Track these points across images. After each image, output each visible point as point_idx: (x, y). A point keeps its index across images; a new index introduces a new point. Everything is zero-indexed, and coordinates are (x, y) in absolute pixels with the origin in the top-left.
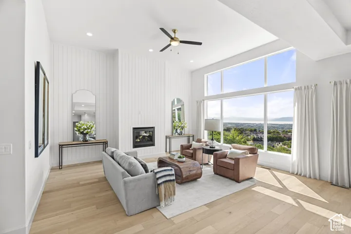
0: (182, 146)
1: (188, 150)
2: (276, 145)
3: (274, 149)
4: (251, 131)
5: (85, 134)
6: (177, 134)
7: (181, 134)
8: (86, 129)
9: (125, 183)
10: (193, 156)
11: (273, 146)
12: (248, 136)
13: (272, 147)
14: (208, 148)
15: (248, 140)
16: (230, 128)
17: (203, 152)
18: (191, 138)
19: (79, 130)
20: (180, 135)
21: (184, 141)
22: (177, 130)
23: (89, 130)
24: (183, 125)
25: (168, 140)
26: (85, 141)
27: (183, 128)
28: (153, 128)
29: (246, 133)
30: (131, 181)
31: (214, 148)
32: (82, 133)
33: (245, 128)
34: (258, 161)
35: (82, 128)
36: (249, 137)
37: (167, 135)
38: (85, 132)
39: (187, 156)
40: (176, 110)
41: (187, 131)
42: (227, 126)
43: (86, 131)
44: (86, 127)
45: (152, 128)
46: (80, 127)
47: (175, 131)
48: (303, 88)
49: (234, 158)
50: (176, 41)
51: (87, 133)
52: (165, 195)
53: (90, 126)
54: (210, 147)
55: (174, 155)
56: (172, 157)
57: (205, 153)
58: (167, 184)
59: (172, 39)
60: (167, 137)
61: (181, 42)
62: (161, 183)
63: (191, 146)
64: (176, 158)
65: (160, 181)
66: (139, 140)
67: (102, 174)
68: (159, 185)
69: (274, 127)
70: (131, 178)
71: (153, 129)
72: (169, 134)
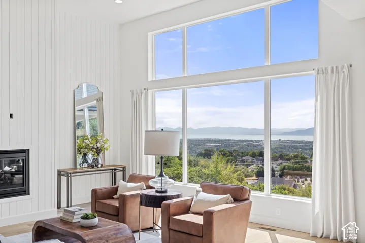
0: (94, 192)
1: (108, 201)
2: (300, 183)
3: (297, 190)
4: (253, 156)
6: (86, 165)
7: (94, 165)
10: (118, 215)
11: (295, 186)
12: (248, 166)
13: (292, 188)
14: (152, 192)
15: (246, 176)
16: (210, 151)
17: (141, 204)
18: (119, 174)
20: (93, 167)
21: (102, 182)
22: (85, 155)
24: (99, 145)
25: (64, 179)
27: (98, 151)
28: (26, 152)
29: (243, 161)
31: (165, 192)
33: (241, 150)
34: (251, 216)
36: (250, 169)
37: (62, 167)
39: (103, 214)
40: (86, 110)
41: (109, 157)
42: (206, 147)
45: (23, 151)
47: (80, 159)
48: (330, 71)
49: (202, 212)
54: (157, 192)
55: (73, 213)
56: (68, 217)
57: (146, 205)
60: (60, 174)
63: (115, 191)
64: (76, 219)
69: (296, 148)
71: (23, 155)
72: (67, 165)
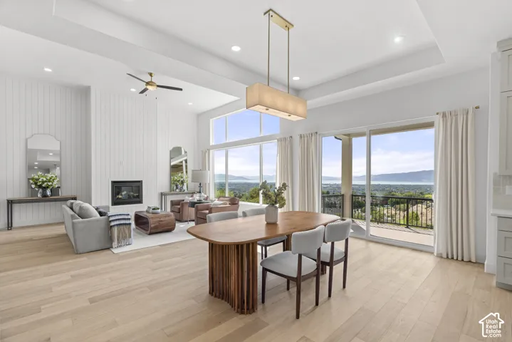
0: (172, 202)
5: (44, 188)
6: (178, 190)
8: (46, 181)
9: (73, 223)
14: (195, 201)
17: (189, 206)
19: (36, 184)
23: (50, 184)
24: (183, 179)
25: (163, 197)
26: (45, 196)
30: (79, 222)
31: (202, 201)
32: (40, 187)
35: (40, 180)
37: (163, 191)
38: (43, 185)
43: (46, 183)
44: (45, 179)
45: (139, 182)
46: (37, 180)
47: (175, 187)
50: (151, 85)
51: (48, 187)
52: (118, 237)
53: (51, 178)
56: (148, 210)
57: (191, 207)
58: (122, 227)
59: (148, 83)
61: (158, 86)
62: (114, 226)
64: (151, 210)
65: (112, 224)
66: (120, 197)
67: (64, 231)
68: (111, 227)
70: (81, 219)
72: (166, 190)
